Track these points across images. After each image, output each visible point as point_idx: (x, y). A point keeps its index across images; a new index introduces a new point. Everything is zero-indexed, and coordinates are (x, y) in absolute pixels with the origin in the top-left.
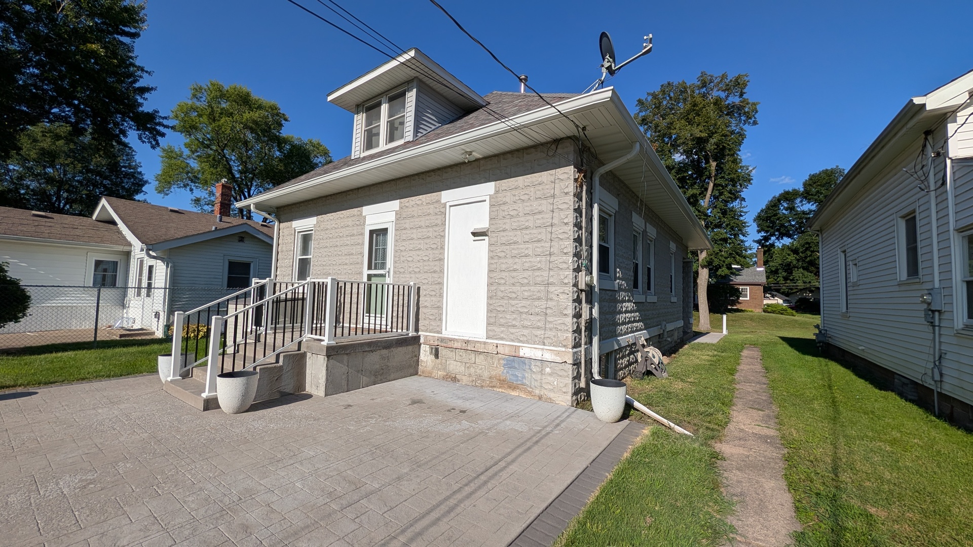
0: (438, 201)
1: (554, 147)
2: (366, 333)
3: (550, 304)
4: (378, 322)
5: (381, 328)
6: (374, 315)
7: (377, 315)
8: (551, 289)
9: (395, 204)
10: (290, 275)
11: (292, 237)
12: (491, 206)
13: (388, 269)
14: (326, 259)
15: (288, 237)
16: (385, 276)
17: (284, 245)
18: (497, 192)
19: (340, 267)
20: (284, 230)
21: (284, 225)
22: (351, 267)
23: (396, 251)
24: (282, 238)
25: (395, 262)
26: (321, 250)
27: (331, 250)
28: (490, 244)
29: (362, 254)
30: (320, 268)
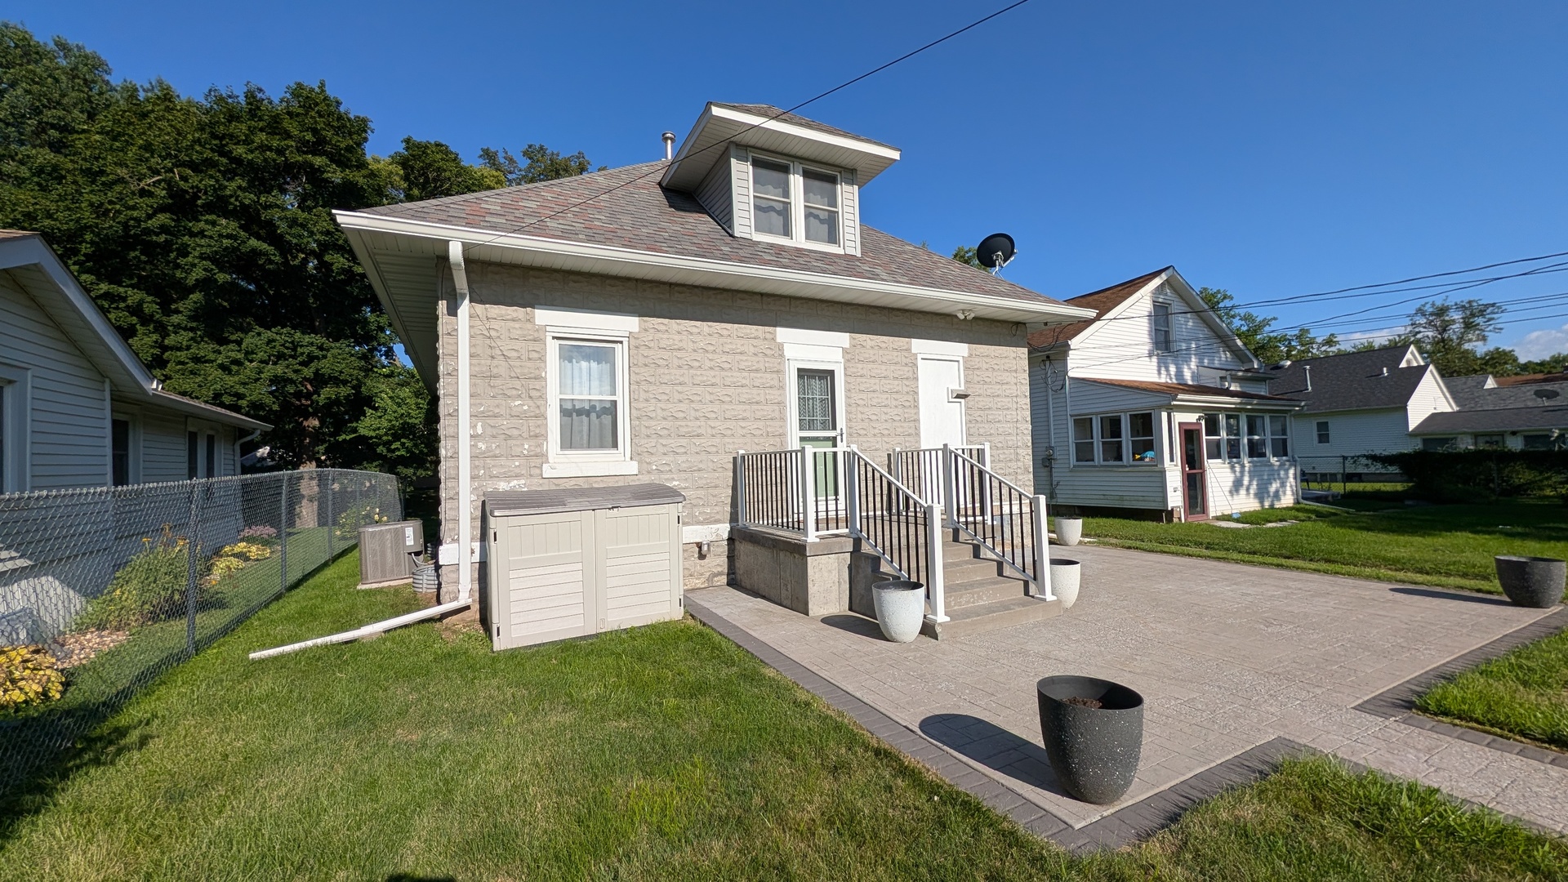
0: (909, 350)
1: (1014, 327)
2: (832, 524)
3: (1020, 464)
4: (832, 506)
5: (837, 515)
6: (824, 498)
7: (829, 498)
8: (1019, 451)
9: (843, 339)
10: (540, 436)
11: (537, 346)
12: (966, 368)
13: (838, 431)
14: (683, 407)
15: (517, 345)
16: (834, 439)
17: (499, 361)
18: (971, 355)
19: (728, 424)
20: (494, 324)
21: (496, 310)
22: (761, 424)
23: (848, 405)
24: (483, 338)
25: (849, 420)
26: (667, 389)
27: (699, 390)
28: (967, 408)
29: (781, 404)
30: (664, 423)
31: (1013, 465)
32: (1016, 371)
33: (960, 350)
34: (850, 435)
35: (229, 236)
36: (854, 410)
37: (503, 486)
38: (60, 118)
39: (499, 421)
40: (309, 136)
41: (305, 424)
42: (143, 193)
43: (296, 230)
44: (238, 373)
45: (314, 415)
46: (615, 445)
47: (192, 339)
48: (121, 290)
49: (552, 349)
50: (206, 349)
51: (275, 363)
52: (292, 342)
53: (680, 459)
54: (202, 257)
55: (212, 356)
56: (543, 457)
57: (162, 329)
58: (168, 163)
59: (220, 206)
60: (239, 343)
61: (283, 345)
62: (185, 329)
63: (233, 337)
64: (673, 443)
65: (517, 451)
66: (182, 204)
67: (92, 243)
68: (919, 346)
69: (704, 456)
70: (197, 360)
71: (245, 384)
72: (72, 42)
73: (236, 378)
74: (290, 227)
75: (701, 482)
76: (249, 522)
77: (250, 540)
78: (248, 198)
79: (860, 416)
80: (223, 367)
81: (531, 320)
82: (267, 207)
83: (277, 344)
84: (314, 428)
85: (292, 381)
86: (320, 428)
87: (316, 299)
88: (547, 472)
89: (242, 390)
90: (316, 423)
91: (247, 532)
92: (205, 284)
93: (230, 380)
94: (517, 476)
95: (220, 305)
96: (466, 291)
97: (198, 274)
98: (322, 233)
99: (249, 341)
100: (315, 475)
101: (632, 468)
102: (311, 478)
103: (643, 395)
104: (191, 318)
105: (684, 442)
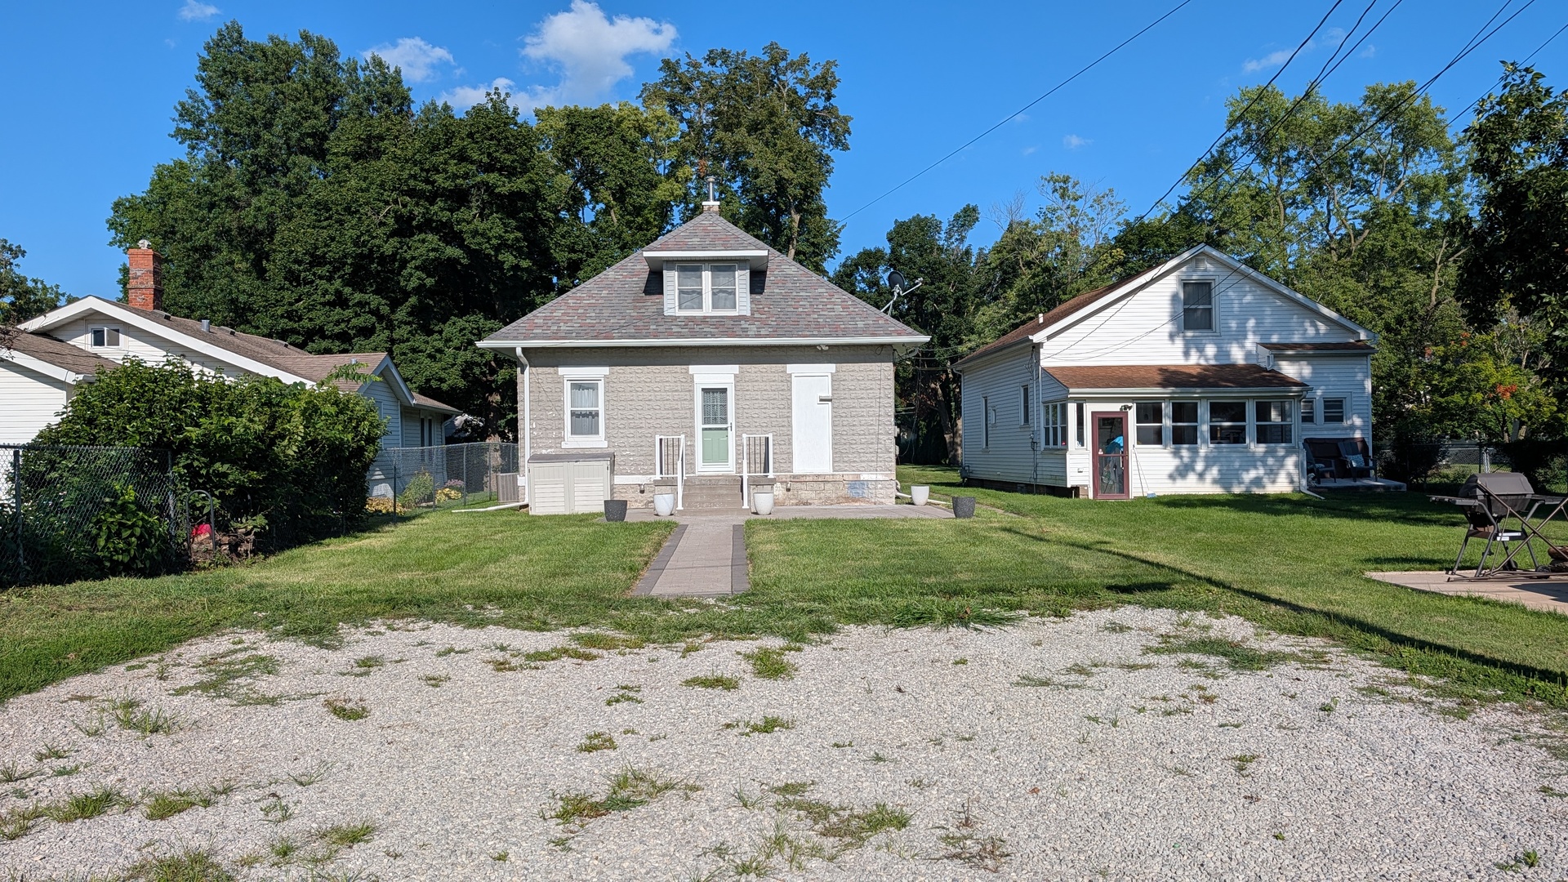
0: (784, 371)
1: (879, 348)
6: (713, 464)
9: (734, 368)
10: (561, 428)
11: (559, 385)
12: (833, 380)
13: (729, 425)
14: (632, 412)
15: (550, 385)
16: (726, 429)
17: (543, 394)
18: (837, 371)
19: (658, 421)
20: (540, 377)
21: (540, 370)
22: (677, 421)
23: (737, 408)
24: (536, 384)
25: (737, 418)
26: (623, 403)
27: (641, 403)
28: (833, 408)
29: (692, 410)
30: (622, 422)
31: (875, 446)
32: (880, 380)
33: (831, 368)
34: (737, 427)
35: (433, 250)
36: (740, 411)
37: (544, 452)
38: (314, 127)
39: (543, 422)
40: (485, 160)
41: (490, 399)
42: (382, 224)
43: (479, 239)
44: (440, 360)
45: (496, 390)
46: (598, 433)
47: (410, 332)
48: (367, 296)
49: (567, 385)
50: (419, 340)
51: (465, 350)
52: (478, 329)
53: (631, 440)
54: (417, 268)
55: (423, 347)
56: (563, 438)
57: (391, 327)
58: (394, 195)
59: (428, 225)
60: (440, 332)
61: (471, 332)
62: (406, 323)
63: (437, 328)
64: (626, 431)
65: (550, 435)
66: (404, 227)
67: (351, 264)
68: (791, 368)
69: (643, 438)
70: (414, 350)
71: (445, 369)
72: (314, 33)
73: (439, 365)
74: (473, 237)
75: (642, 453)
76: (450, 478)
77: (451, 488)
78: (445, 216)
79: (745, 415)
80: (430, 356)
81: (556, 373)
82: (459, 223)
83: (466, 331)
84: (496, 402)
85: (478, 364)
86: (502, 403)
87: (495, 286)
88: (564, 445)
89: (444, 375)
90: (498, 398)
91: (449, 483)
92: (418, 290)
93: (436, 366)
94: (551, 447)
95: (428, 303)
96: (527, 362)
97: (414, 283)
98: (495, 237)
99: (448, 329)
100: (498, 448)
101: (605, 444)
102: (496, 450)
103: (611, 407)
104: (410, 314)
105: (632, 431)
